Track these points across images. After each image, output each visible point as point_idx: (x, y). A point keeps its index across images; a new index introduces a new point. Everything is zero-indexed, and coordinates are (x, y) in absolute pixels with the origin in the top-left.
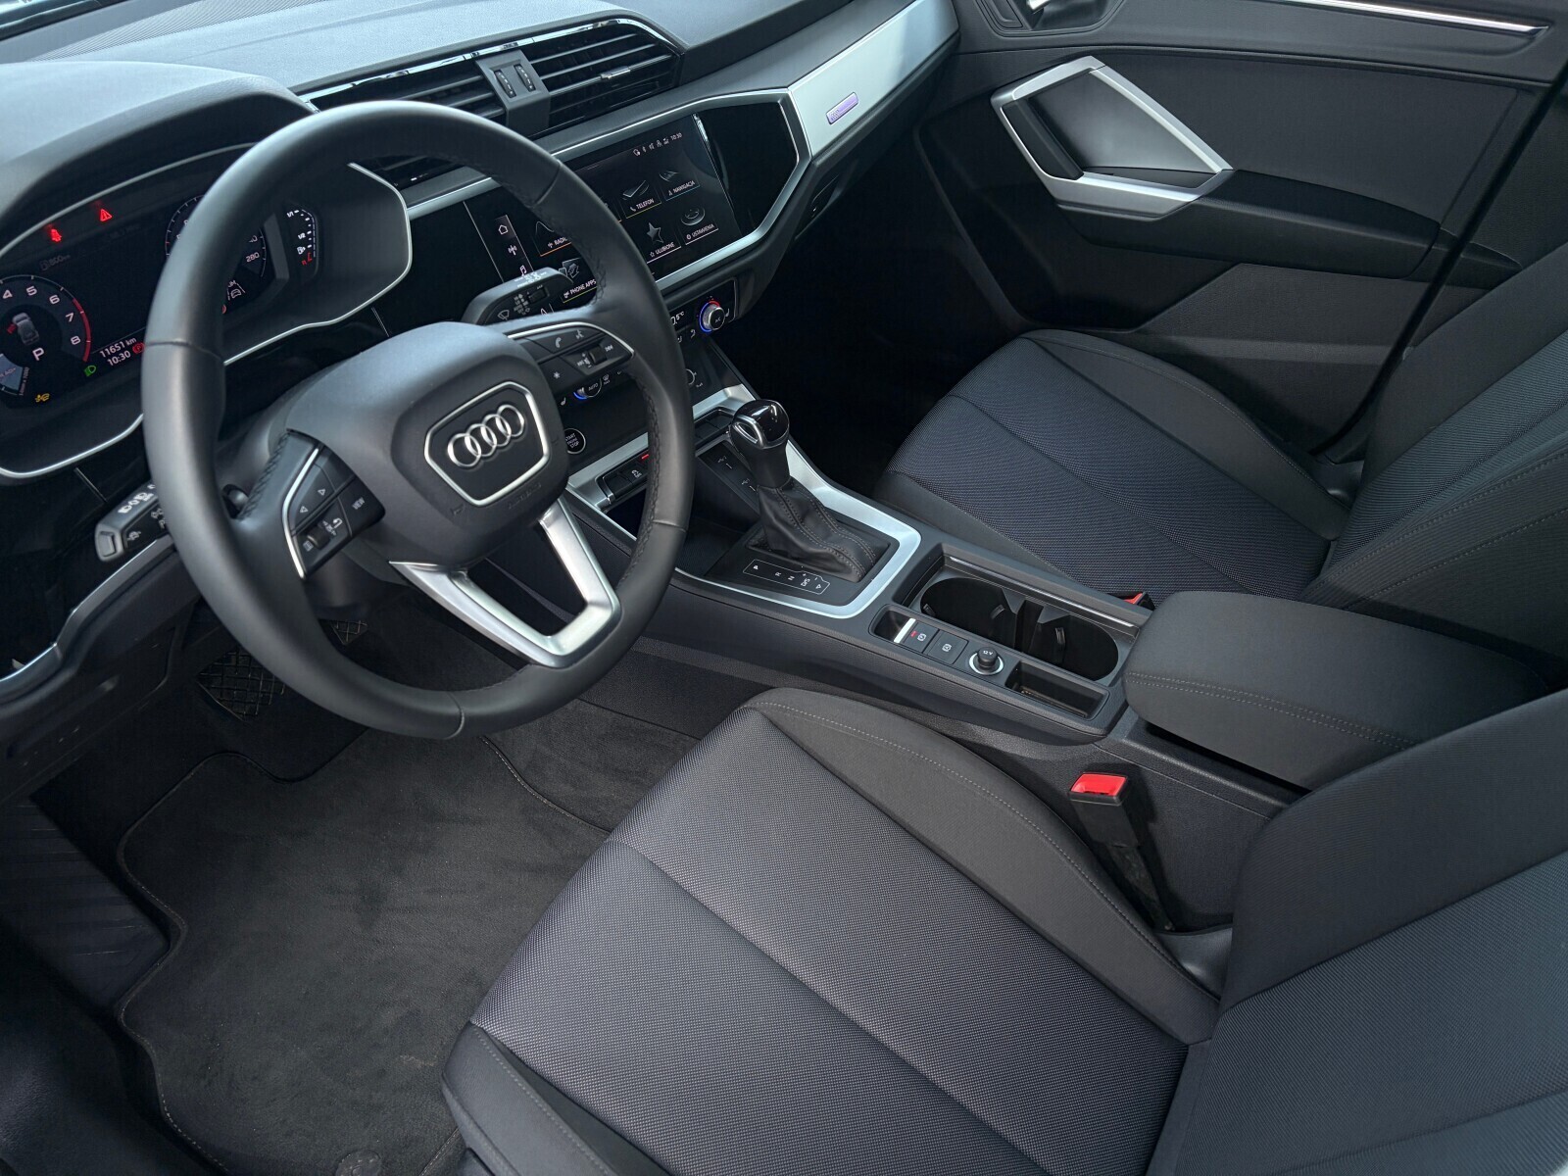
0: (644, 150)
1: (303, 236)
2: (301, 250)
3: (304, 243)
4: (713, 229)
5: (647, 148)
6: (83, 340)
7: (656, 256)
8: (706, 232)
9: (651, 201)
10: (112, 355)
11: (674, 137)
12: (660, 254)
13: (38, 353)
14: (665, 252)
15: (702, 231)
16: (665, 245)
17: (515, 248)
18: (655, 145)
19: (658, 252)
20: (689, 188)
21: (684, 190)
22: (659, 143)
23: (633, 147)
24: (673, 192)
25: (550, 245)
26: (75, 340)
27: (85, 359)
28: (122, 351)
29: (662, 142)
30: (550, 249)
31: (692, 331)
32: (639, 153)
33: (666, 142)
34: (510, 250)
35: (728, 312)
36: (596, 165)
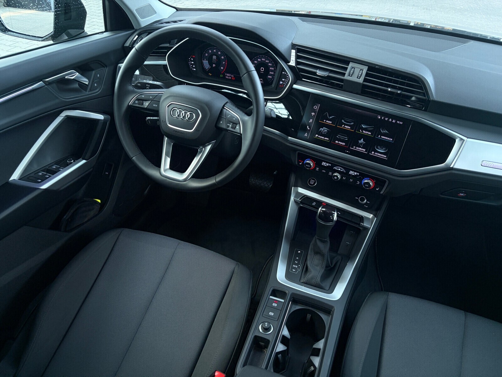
0: (383, 118)
1: (284, 80)
2: (281, 83)
3: (283, 81)
4: (385, 158)
5: (384, 119)
6: (223, 69)
7: (355, 148)
8: (381, 156)
9: (370, 133)
10: (227, 76)
11: (398, 122)
12: (357, 149)
13: (214, 65)
14: (359, 150)
15: (380, 155)
16: (362, 148)
17: (314, 114)
18: (388, 119)
19: (357, 148)
20: (388, 140)
21: (386, 139)
22: (390, 120)
23: (380, 115)
24: (381, 136)
25: (325, 121)
26: (222, 68)
27: (222, 73)
28: (230, 76)
29: (392, 121)
30: (324, 121)
31: (358, 182)
32: (380, 118)
33: (394, 121)
34: (312, 113)
35: (378, 188)
36: (360, 111)
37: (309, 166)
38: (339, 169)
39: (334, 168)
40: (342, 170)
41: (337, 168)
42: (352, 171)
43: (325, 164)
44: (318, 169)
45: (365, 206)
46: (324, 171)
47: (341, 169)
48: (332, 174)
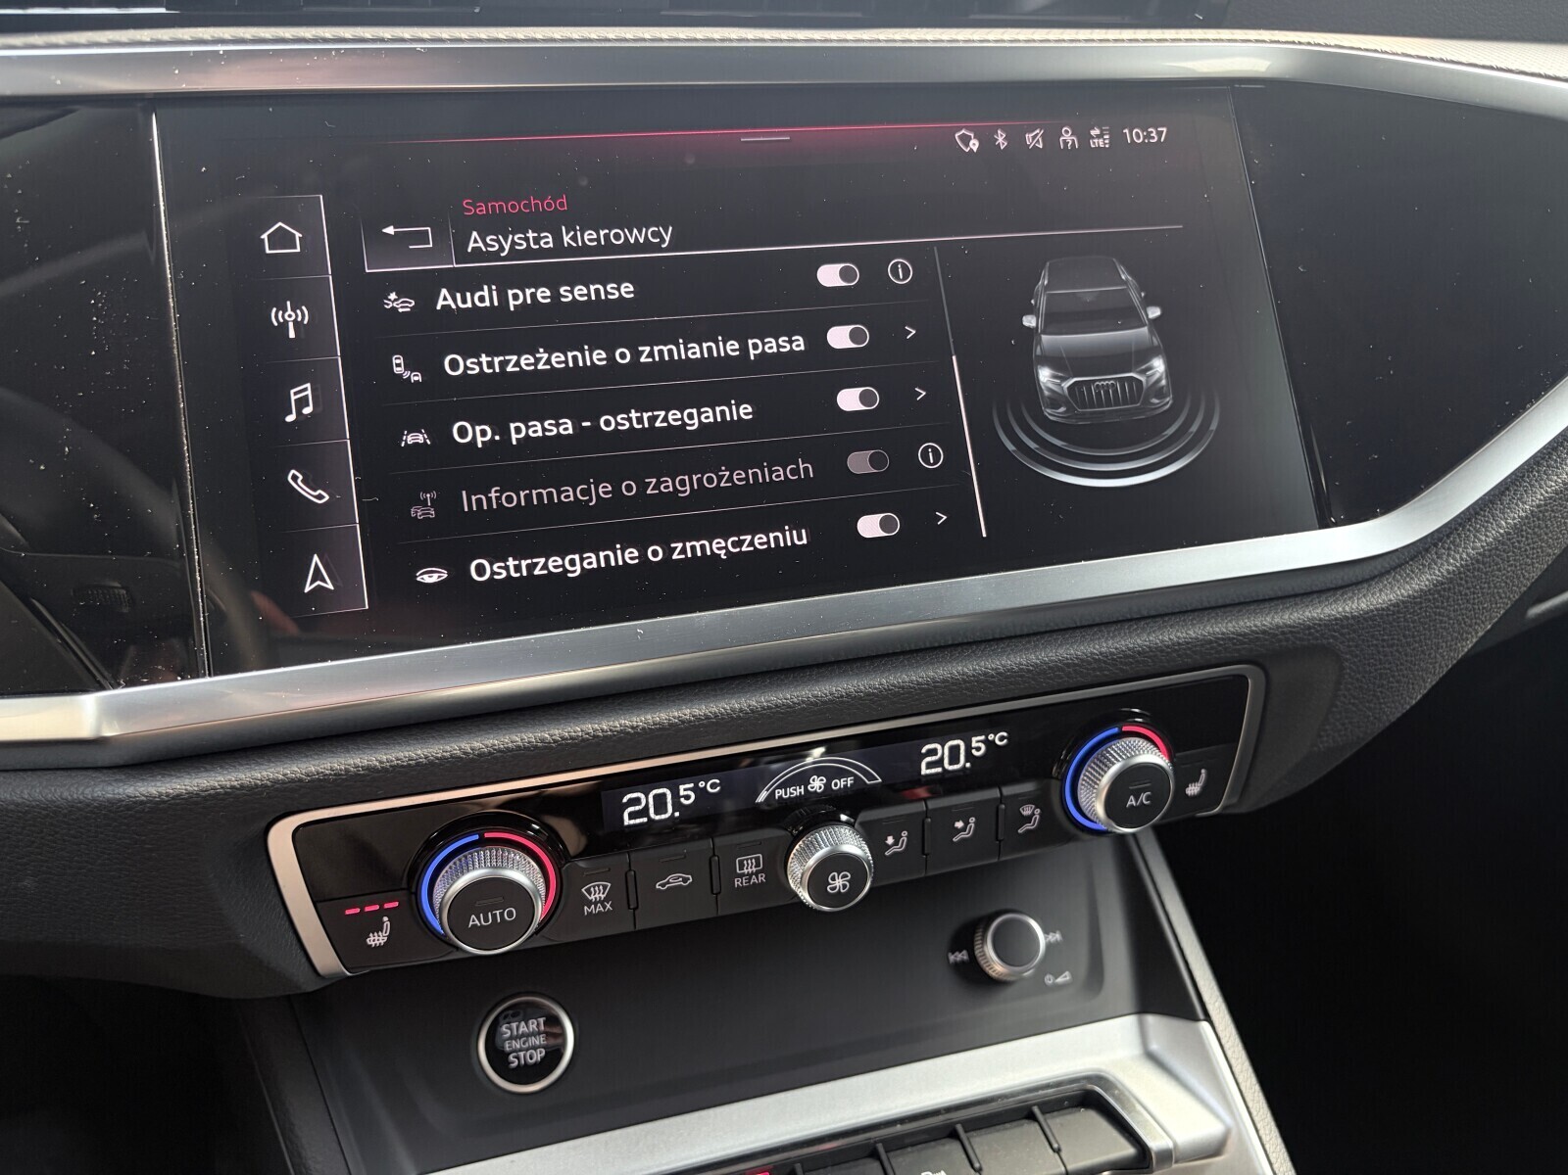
0: (1001, 139)
5: (1016, 140)
11: (1135, 135)
17: (304, 315)
18: (1052, 137)
22: (1068, 137)
23: (961, 118)
29: (1084, 137)
31: (1027, 811)
32: (974, 145)
33: (1099, 141)
34: (275, 317)
35: (1196, 780)
36: (780, 136)
37: (509, 914)
38: (817, 784)
39: (762, 797)
40: (848, 774)
41: (784, 785)
42: (941, 731)
43: (660, 805)
44: (597, 892)
45: (1049, 980)
46: (675, 880)
47: (831, 774)
48: (776, 865)
